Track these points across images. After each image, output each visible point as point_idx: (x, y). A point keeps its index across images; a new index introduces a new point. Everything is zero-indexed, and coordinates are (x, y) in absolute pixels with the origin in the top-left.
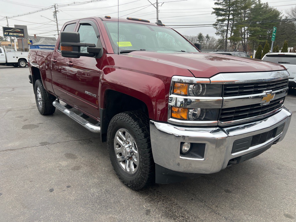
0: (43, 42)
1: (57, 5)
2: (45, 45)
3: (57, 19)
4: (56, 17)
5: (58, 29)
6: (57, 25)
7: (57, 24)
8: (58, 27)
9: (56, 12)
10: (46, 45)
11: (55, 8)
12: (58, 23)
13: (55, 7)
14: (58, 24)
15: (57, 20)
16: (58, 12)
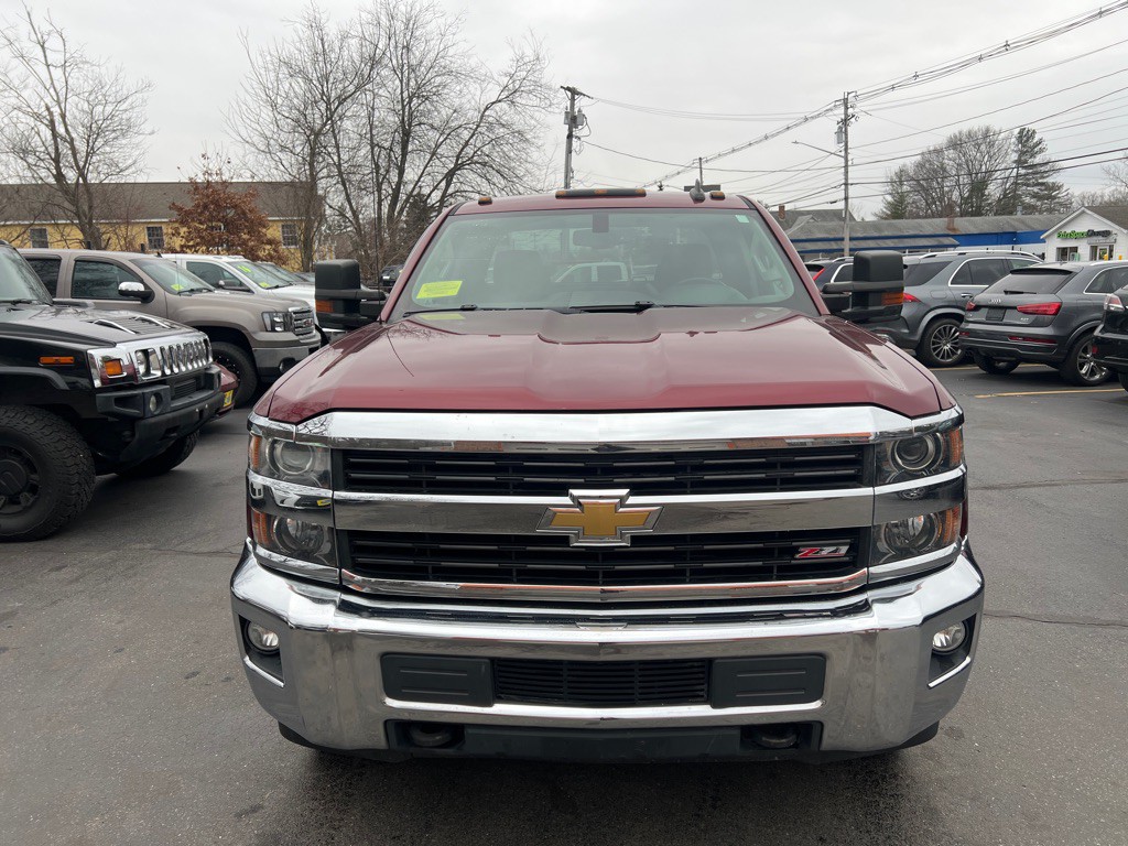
0: (802, 228)
1: (854, 94)
2: (804, 238)
3: (846, 145)
4: (846, 138)
5: (846, 179)
6: (846, 166)
7: (847, 161)
8: (846, 172)
9: (845, 121)
10: (810, 237)
11: (847, 108)
12: (849, 158)
13: (845, 101)
14: (850, 163)
15: (846, 149)
16: (853, 120)
